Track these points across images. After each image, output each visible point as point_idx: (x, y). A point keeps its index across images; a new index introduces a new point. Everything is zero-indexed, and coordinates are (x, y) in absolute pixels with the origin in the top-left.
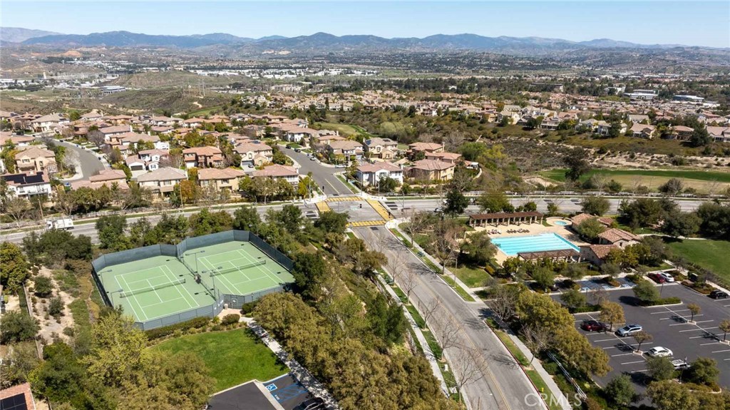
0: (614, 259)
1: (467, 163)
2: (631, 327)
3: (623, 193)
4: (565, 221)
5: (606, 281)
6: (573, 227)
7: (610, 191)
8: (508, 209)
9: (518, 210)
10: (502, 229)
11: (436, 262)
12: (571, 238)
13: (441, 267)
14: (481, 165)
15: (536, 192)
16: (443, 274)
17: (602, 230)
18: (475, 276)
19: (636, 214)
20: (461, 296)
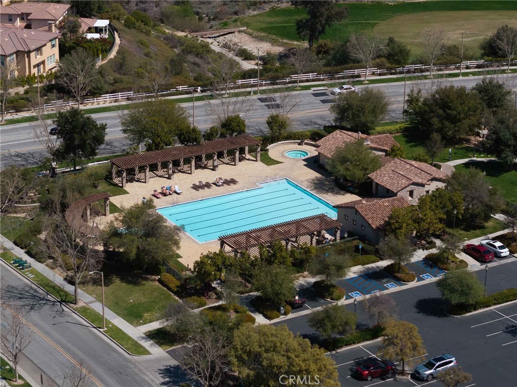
0: (400, 228)
1: (85, 23)
2: (437, 360)
3: (413, 67)
4: (304, 147)
5: (390, 274)
6: (321, 161)
7: (388, 65)
8: (188, 136)
9: (209, 136)
10: (181, 181)
11: (57, 277)
12: (319, 186)
13: (69, 288)
14: (116, 24)
15: (240, 82)
16: (75, 302)
17: (376, 164)
18: (143, 300)
19: (435, 121)
20: (121, 345)
